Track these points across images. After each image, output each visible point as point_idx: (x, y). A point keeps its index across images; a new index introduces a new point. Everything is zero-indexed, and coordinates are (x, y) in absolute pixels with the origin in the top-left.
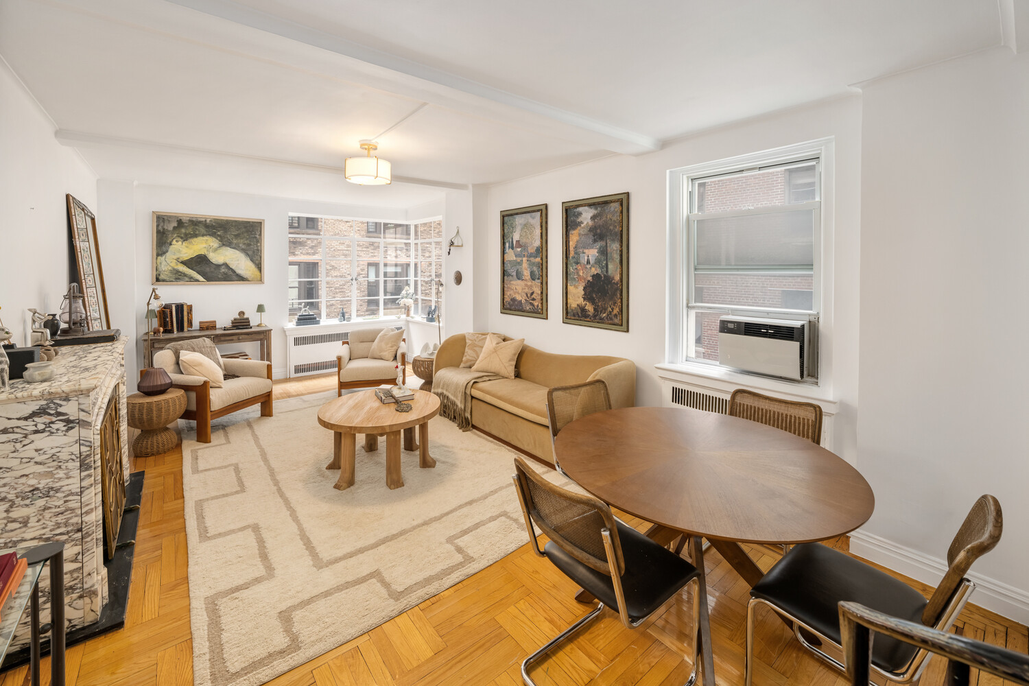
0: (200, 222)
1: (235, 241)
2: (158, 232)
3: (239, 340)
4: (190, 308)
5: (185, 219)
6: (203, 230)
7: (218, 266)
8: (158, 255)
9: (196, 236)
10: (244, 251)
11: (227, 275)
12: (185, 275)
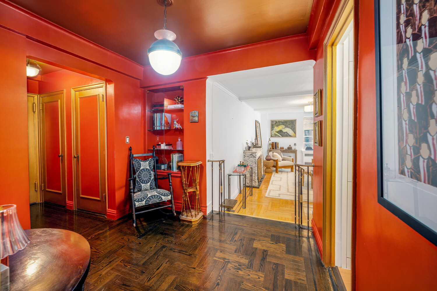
0: (281, 121)
1: (289, 126)
2: (272, 125)
3: (289, 152)
4: (278, 143)
5: (277, 121)
6: (281, 124)
7: (285, 133)
8: (272, 130)
9: (280, 125)
10: (291, 128)
11: (287, 135)
12: (277, 135)
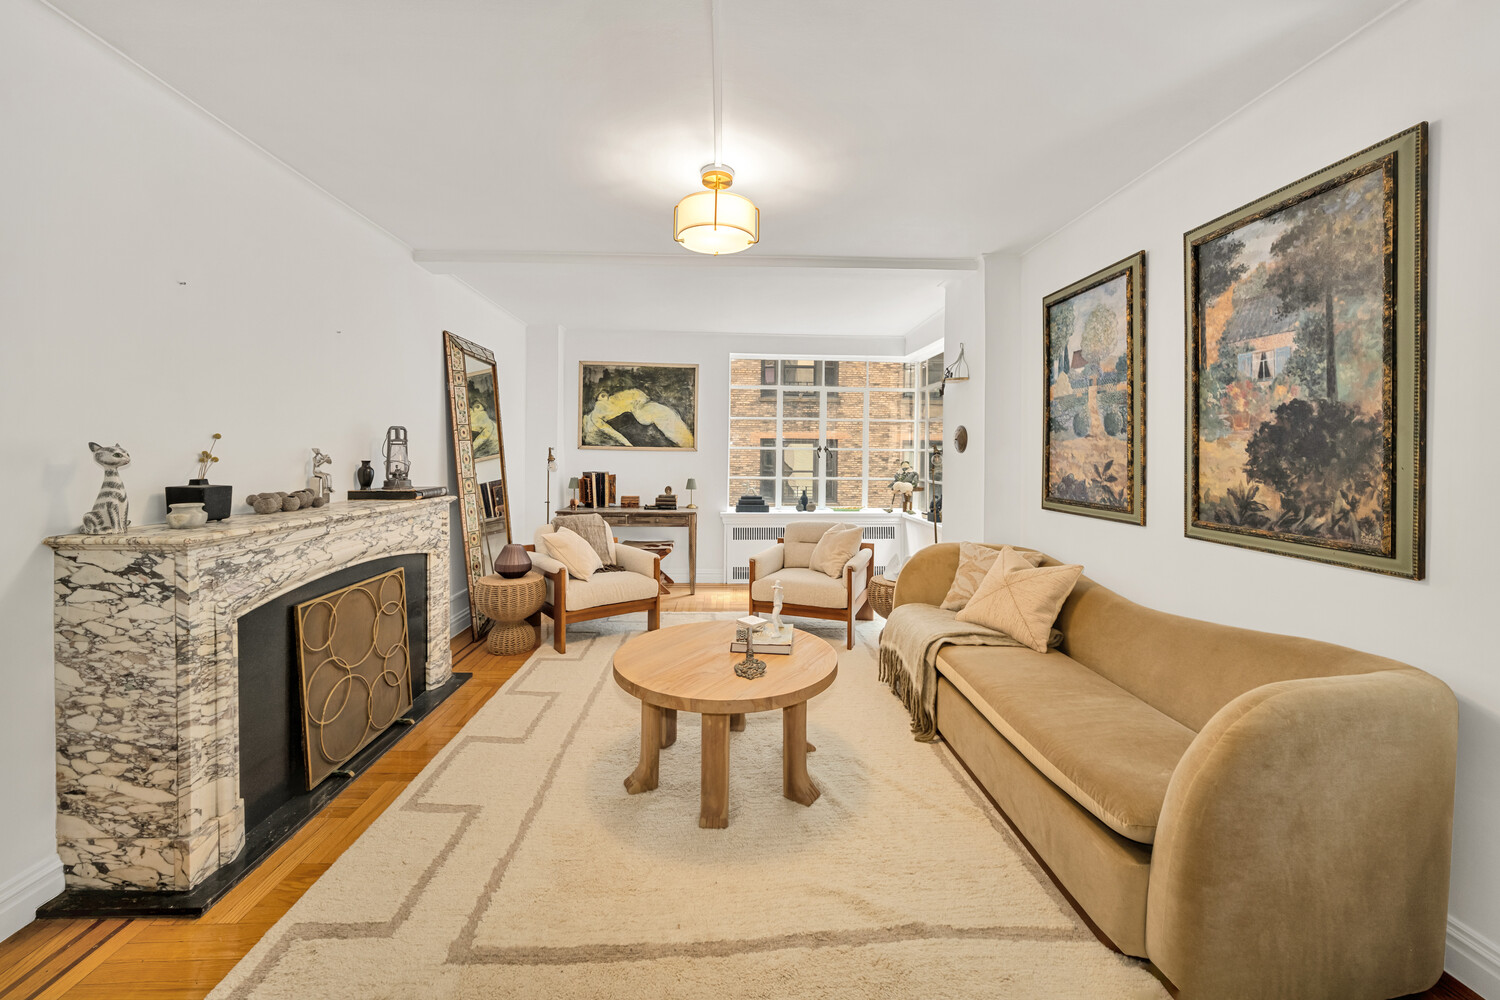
0: (627, 371)
1: (664, 395)
2: (585, 385)
4: (613, 478)
5: (611, 369)
6: (629, 382)
7: (645, 427)
8: (584, 413)
9: (622, 389)
10: (674, 407)
11: (652, 438)
12: (611, 438)
